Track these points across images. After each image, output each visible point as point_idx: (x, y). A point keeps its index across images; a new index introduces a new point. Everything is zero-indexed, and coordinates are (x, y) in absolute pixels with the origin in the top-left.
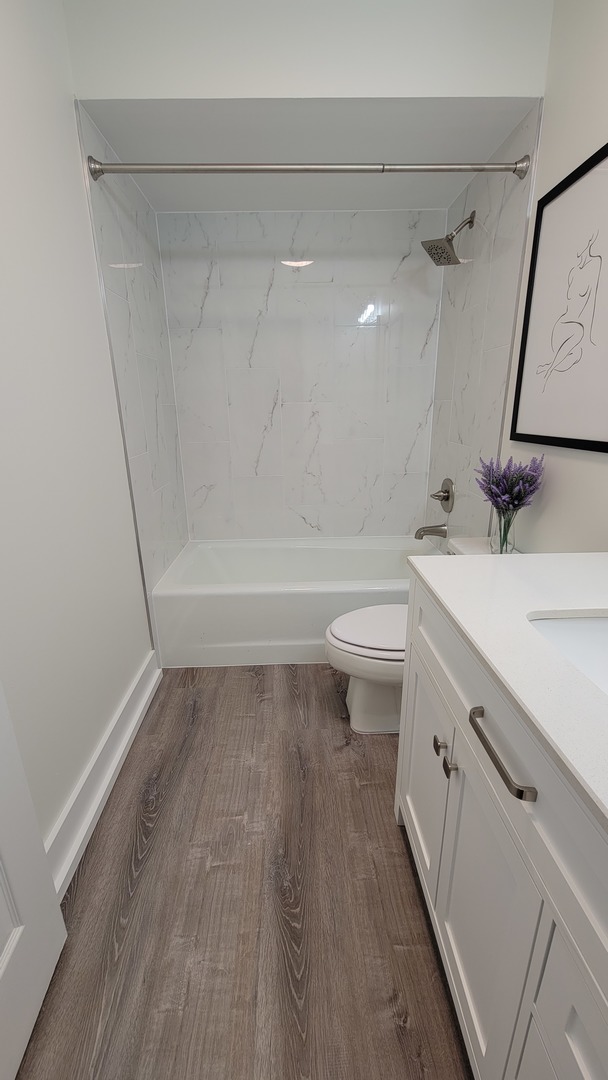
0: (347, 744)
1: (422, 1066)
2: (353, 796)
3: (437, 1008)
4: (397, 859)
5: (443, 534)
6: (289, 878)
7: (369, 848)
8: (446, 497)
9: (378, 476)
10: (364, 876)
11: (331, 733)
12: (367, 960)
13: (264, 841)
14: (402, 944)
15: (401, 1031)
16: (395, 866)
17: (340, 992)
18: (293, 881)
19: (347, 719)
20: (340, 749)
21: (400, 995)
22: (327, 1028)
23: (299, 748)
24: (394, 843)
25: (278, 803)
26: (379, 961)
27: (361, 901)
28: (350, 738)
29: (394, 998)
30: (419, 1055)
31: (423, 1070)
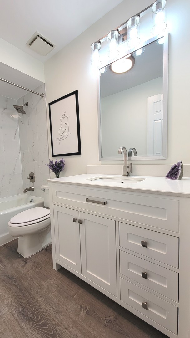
0: (26, 263)
1: (96, 313)
2: (38, 274)
3: (92, 299)
4: (61, 278)
5: (33, 190)
6: (30, 313)
7: (52, 282)
8: (32, 178)
9: (4, 176)
10: (55, 290)
11: (17, 264)
12: (69, 307)
13: (11, 312)
14: (75, 295)
15: (88, 313)
16: (62, 280)
17: (67, 323)
18: (32, 313)
19: (21, 256)
20: (25, 265)
21: (82, 305)
22: (70, 334)
23: (7, 276)
24: (58, 276)
25: (9, 297)
26: (73, 304)
27: (58, 296)
28: (26, 261)
29: (81, 307)
30: (94, 312)
31: (97, 314)
